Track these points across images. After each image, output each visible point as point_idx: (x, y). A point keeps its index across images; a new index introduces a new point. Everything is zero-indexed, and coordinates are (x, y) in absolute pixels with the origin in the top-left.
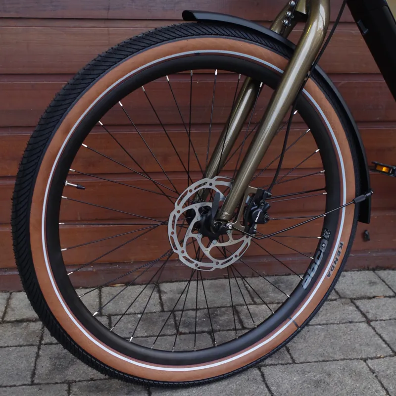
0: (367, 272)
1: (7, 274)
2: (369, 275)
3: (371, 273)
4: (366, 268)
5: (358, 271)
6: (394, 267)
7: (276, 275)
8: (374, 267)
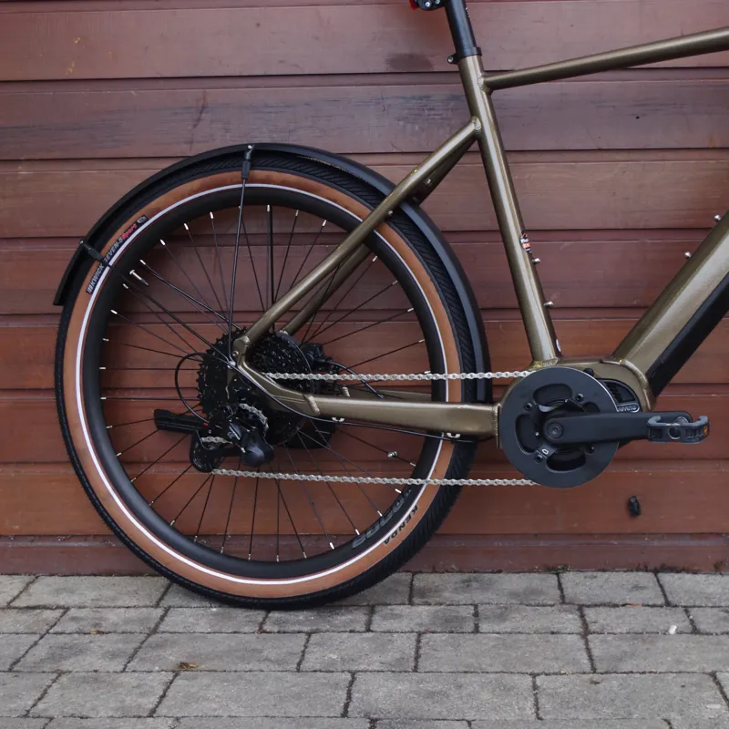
0: (640, 574)
1: (34, 544)
2: (646, 578)
3: (650, 575)
4: (642, 567)
5: (625, 572)
6: (696, 568)
7: (475, 572)
8: (658, 566)
